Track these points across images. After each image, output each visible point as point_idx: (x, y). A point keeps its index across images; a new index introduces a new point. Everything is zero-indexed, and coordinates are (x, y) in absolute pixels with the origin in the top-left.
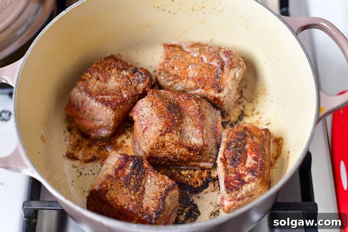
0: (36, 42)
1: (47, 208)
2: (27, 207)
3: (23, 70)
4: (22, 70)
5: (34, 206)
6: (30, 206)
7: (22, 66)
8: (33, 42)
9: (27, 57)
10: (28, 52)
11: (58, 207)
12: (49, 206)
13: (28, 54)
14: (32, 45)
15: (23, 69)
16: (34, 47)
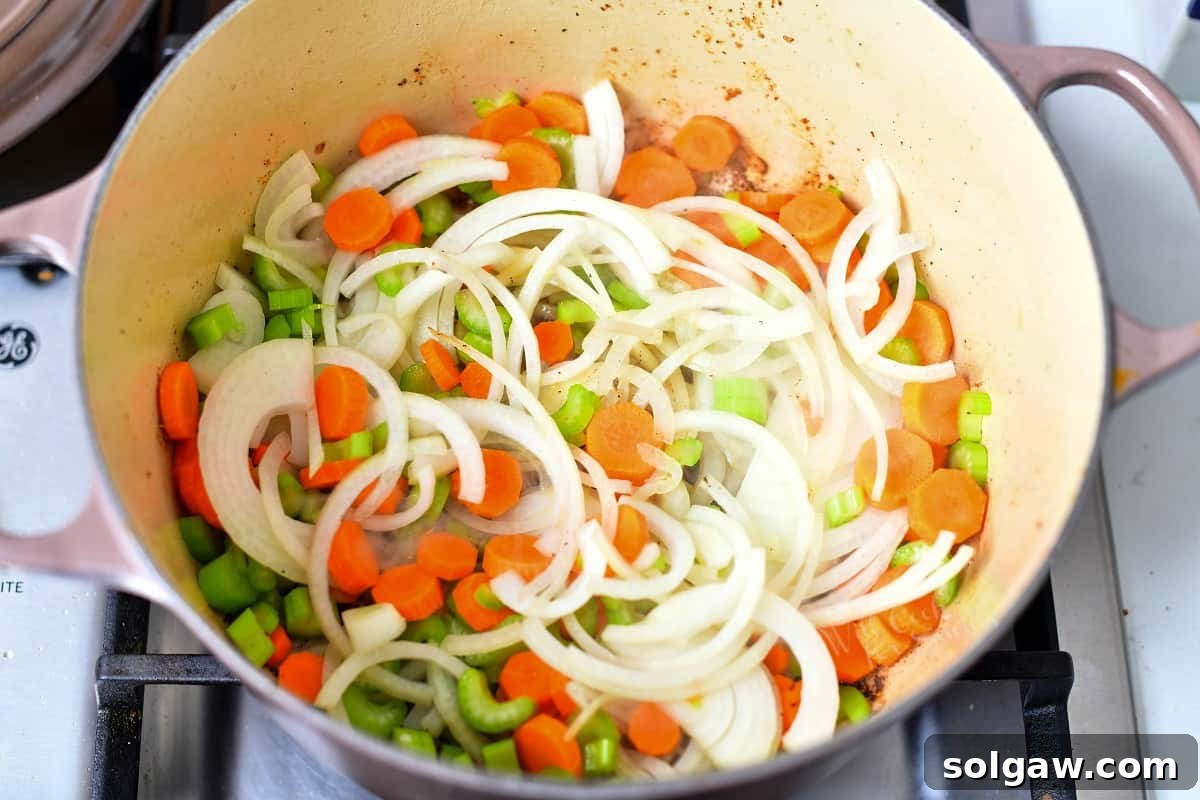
1: (180, 679)
2: (111, 678)
5: (136, 674)
6: (120, 673)
11: (220, 676)
12: (189, 672)
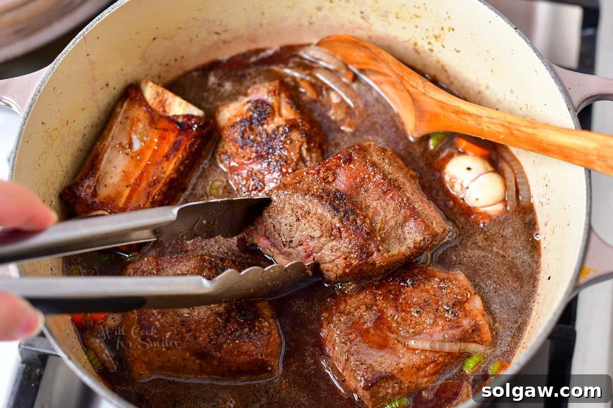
0: (78, 41)
2: (26, 347)
3: (43, 91)
4: (41, 90)
5: (39, 347)
7: (43, 82)
8: (74, 39)
9: (56, 66)
10: (61, 57)
13: (60, 61)
14: (71, 44)
15: (45, 88)
16: (75, 47)
